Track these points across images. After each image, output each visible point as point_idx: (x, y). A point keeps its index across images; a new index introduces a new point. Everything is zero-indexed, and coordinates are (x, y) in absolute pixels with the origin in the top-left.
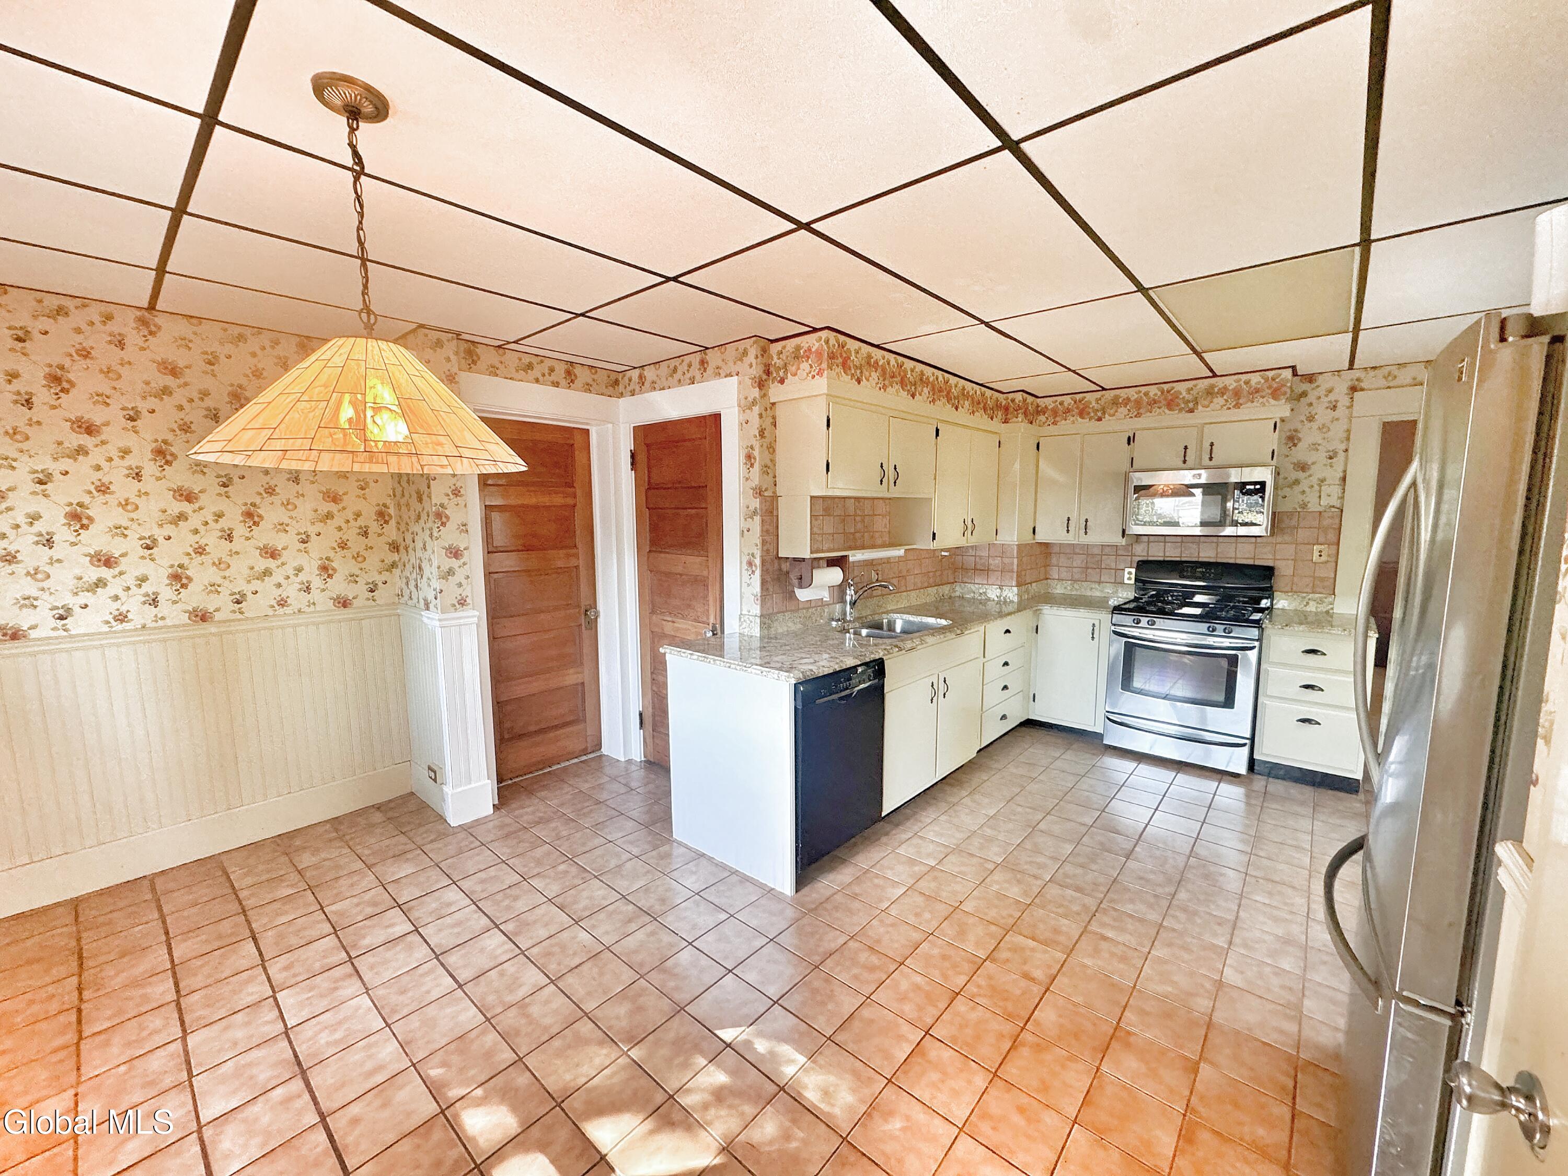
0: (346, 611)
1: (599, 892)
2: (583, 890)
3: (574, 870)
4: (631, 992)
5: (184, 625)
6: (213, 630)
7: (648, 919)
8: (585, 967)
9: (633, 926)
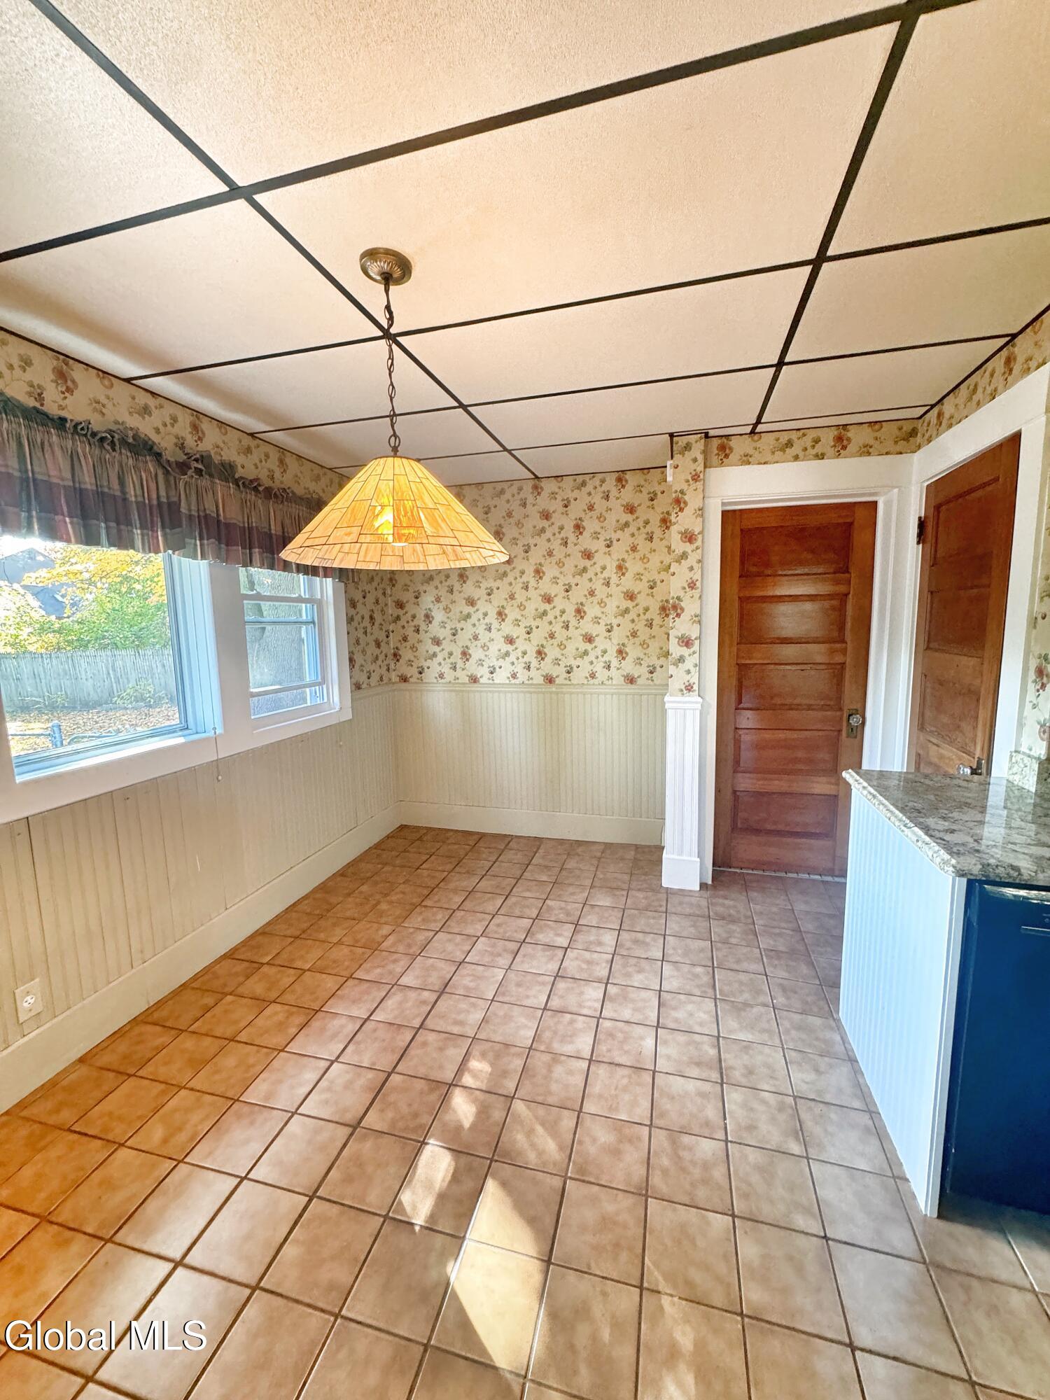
0: (633, 686)
1: (702, 1015)
2: (693, 1002)
3: (706, 979)
4: (628, 1131)
5: (540, 685)
6: (554, 689)
7: (715, 1076)
8: (621, 1072)
9: (695, 1072)
